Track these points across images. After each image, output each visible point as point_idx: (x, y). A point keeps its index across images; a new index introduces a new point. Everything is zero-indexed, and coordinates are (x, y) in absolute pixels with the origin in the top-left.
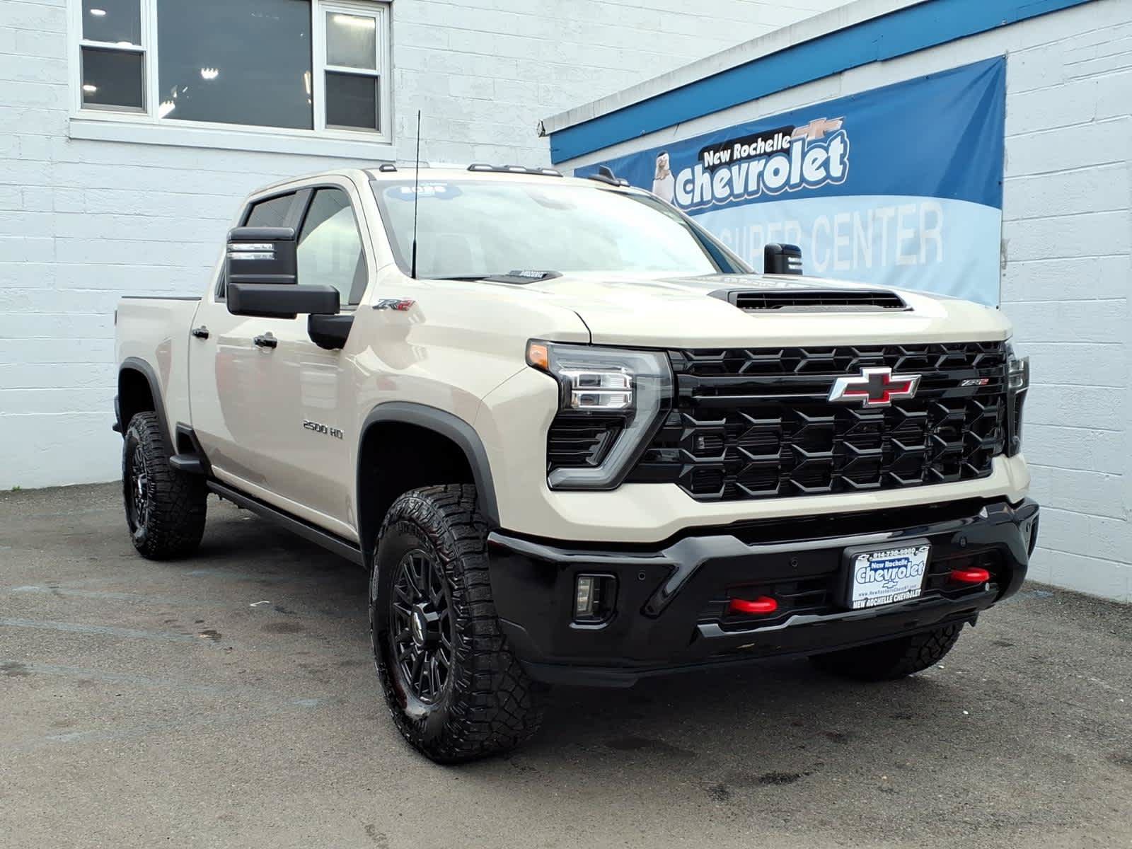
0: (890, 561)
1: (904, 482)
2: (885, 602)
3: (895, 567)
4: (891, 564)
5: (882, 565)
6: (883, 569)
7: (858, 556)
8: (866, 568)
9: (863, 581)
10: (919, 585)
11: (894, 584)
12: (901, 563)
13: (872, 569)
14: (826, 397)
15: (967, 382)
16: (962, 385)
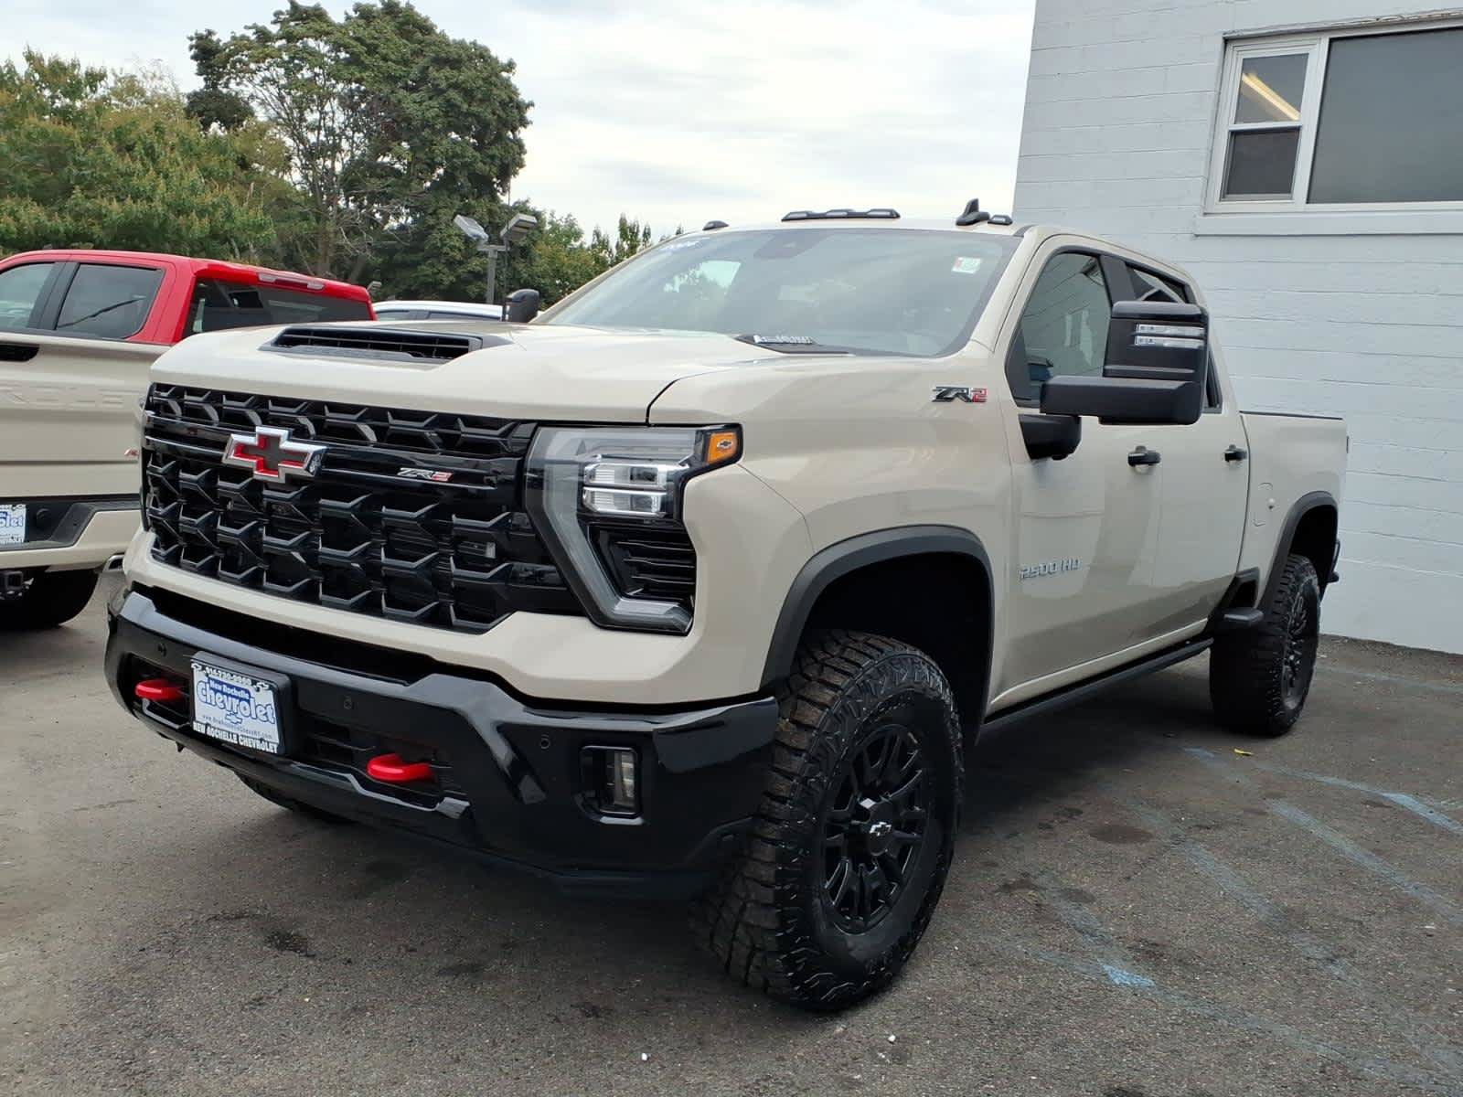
0: (226, 685)
1: (321, 596)
2: (228, 740)
3: (235, 697)
4: (229, 691)
5: (219, 687)
6: (222, 693)
7: (192, 663)
8: (205, 683)
9: (204, 699)
10: (276, 738)
11: (239, 721)
12: (242, 694)
13: (211, 688)
14: (221, 457)
15: (406, 471)
16: (399, 474)
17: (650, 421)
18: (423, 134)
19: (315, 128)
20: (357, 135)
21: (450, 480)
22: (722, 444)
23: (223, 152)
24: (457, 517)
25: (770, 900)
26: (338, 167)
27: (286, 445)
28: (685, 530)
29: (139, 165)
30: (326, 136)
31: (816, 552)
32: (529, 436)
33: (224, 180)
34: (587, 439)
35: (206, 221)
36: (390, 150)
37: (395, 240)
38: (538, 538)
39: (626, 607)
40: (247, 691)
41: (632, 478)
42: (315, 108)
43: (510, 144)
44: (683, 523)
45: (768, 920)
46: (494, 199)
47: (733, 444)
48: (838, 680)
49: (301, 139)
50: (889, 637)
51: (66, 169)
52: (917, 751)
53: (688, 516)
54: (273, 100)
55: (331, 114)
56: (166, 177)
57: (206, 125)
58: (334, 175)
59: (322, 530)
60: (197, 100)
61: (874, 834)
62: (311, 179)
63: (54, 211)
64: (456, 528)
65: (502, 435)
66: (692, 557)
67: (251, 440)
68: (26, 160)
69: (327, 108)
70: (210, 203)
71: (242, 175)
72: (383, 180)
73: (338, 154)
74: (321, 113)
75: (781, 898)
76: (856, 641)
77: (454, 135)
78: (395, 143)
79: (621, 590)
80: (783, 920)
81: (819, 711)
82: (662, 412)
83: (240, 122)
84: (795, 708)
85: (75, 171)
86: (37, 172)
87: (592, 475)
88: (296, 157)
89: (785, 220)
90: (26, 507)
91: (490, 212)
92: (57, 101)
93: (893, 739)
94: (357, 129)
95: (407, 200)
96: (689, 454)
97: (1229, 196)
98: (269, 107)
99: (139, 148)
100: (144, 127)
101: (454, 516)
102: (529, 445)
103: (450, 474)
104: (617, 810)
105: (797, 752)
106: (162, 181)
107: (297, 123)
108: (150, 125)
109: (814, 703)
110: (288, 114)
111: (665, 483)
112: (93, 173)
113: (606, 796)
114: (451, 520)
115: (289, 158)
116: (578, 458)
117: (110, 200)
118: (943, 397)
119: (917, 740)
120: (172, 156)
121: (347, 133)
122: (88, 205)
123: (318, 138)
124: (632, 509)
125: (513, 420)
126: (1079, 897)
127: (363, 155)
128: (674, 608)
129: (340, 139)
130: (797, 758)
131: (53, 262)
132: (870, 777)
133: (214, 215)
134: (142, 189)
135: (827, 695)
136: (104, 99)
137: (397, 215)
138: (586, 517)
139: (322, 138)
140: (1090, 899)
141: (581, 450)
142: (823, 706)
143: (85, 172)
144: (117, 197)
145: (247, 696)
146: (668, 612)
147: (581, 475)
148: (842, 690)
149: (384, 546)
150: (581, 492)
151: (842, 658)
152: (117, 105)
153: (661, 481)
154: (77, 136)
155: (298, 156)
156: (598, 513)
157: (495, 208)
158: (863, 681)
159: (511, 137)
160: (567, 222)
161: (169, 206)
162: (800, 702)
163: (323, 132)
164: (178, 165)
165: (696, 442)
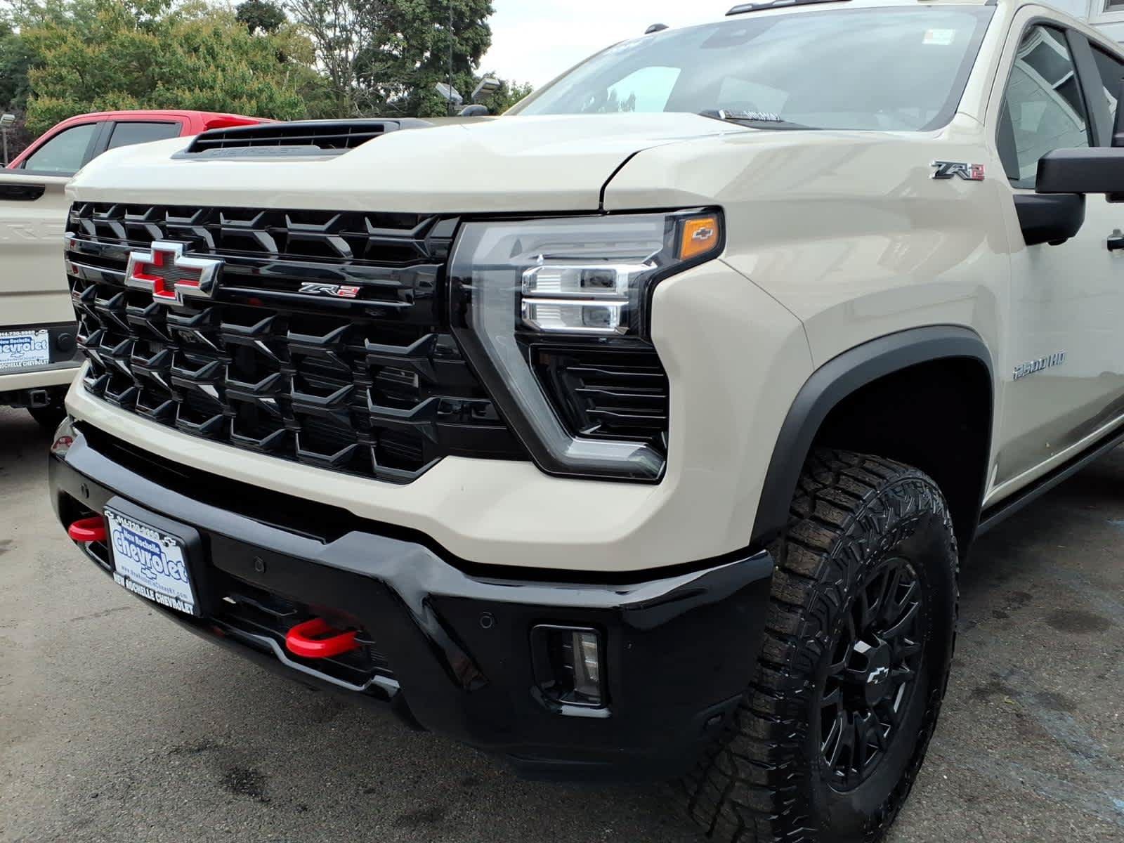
2: (146, 595)
3: (148, 551)
8: (120, 533)
9: (121, 550)
10: (190, 598)
11: (154, 576)
12: (152, 548)
13: (126, 539)
14: (123, 278)
15: (308, 286)
16: (300, 290)
17: (605, 208)
18: (415, 25)
19: (332, 26)
20: (363, 30)
21: (360, 295)
22: (698, 233)
23: (265, 48)
24: (371, 341)
25: (763, 781)
26: (351, 56)
27: (182, 261)
28: (654, 350)
29: (202, 62)
30: (341, 32)
31: (816, 369)
32: (450, 235)
33: (265, 70)
34: (522, 236)
35: (254, 102)
36: (389, 40)
37: (396, 109)
38: (468, 366)
39: (581, 449)
40: (157, 546)
41: (583, 284)
42: (331, 11)
43: (479, 28)
44: (650, 340)
45: (762, 802)
46: (469, 73)
47: (713, 233)
48: (836, 516)
49: (321, 35)
50: (884, 457)
51: (151, 69)
52: (914, 582)
53: (658, 332)
54: (300, 7)
55: (343, 16)
56: (223, 70)
57: (252, 29)
58: (347, 62)
59: (230, 359)
60: (245, 10)
61: (872, 682)
62: (331, 67)
63: (144, 101)
64: (370, 355)
65: (417, 236)
66: (663, 384)
67: (147, 257)
68: (122, 63)
69: (340, 10)
70: (257, 89)
71: (280, 66)
72: (385, 63)
73: (350, 46)
74: (336, 14)
75: (776, 779)
76: (850, 466)
77: (437, 26)
78: (393, 34)
79: (573, 428)
80: (778, 800)
81: (817, 558)
82: (620, 194)
83: (276, 24)
84: (786, 553)
85: (157, 70)
86: (131, 72)
87: (533, 283)
88: (319, 51)
89: (728, 14)
90: (48, 332)
91: (466, 84)
92: (141, 16)
93: (892, 573)
94: (363, 25)
95: (403, 78)
96: (657, 248)
97: (1113, 6)
98: (297, 12)
99: (202, 49)
100: (206, 32)
101: (367, 341)
102: (450, 248)
103: (358, 288)
104: (581, 698)
105: (791, 607)
106: (220, 73)
107: (319, 24)
108: (210, 30)
109: (808, 546)
110: (311, 17)
111: (626, 289)
112: (170, 71)
113: (566, 685)
114: (364, 345)
115: (315, 50)
116: (514, 262)
117: (184, 90)
118: (941, 175)
119: (916, 571)
120: (228, 54)
121: (356, 29)
122: (168, 95)
123: (334, 34)
124: (585, 325)
125: (433, 215)
126: (1059, 703)
127: (369, 44)
128: (642, 449)
129: (351, 34)
130: (792, 615)
131: (95, 123)
132: (867, 617)
133: (259, 97)
134: (205, 81)
135: (825, 537)
136: (177, 14)
137: (397, 90)
138: (526, 335)
139: (338, 34)
140: (1071, 707)
141: (516, 250)
142: (819, 550)
143: (165, 70)
144: (189, 88)
145: (157, 550)
146: (634, 454)
147: (519, 281)
148: (843, 530)
149: (293, 376)
150: (518, 304)
151: (838, 489)
152: (186, 19)
153: (622, 285)
154: (156, 43)
155: (320, 49)
156: (542, 331)
157: (469, 80)
158: (866, 517)
159: (480, 23)
160: (525, 88)
161: (227, 92)
162: (791, 546)
163: (338, 29)
164: (232, 60)
165: (666, 232)
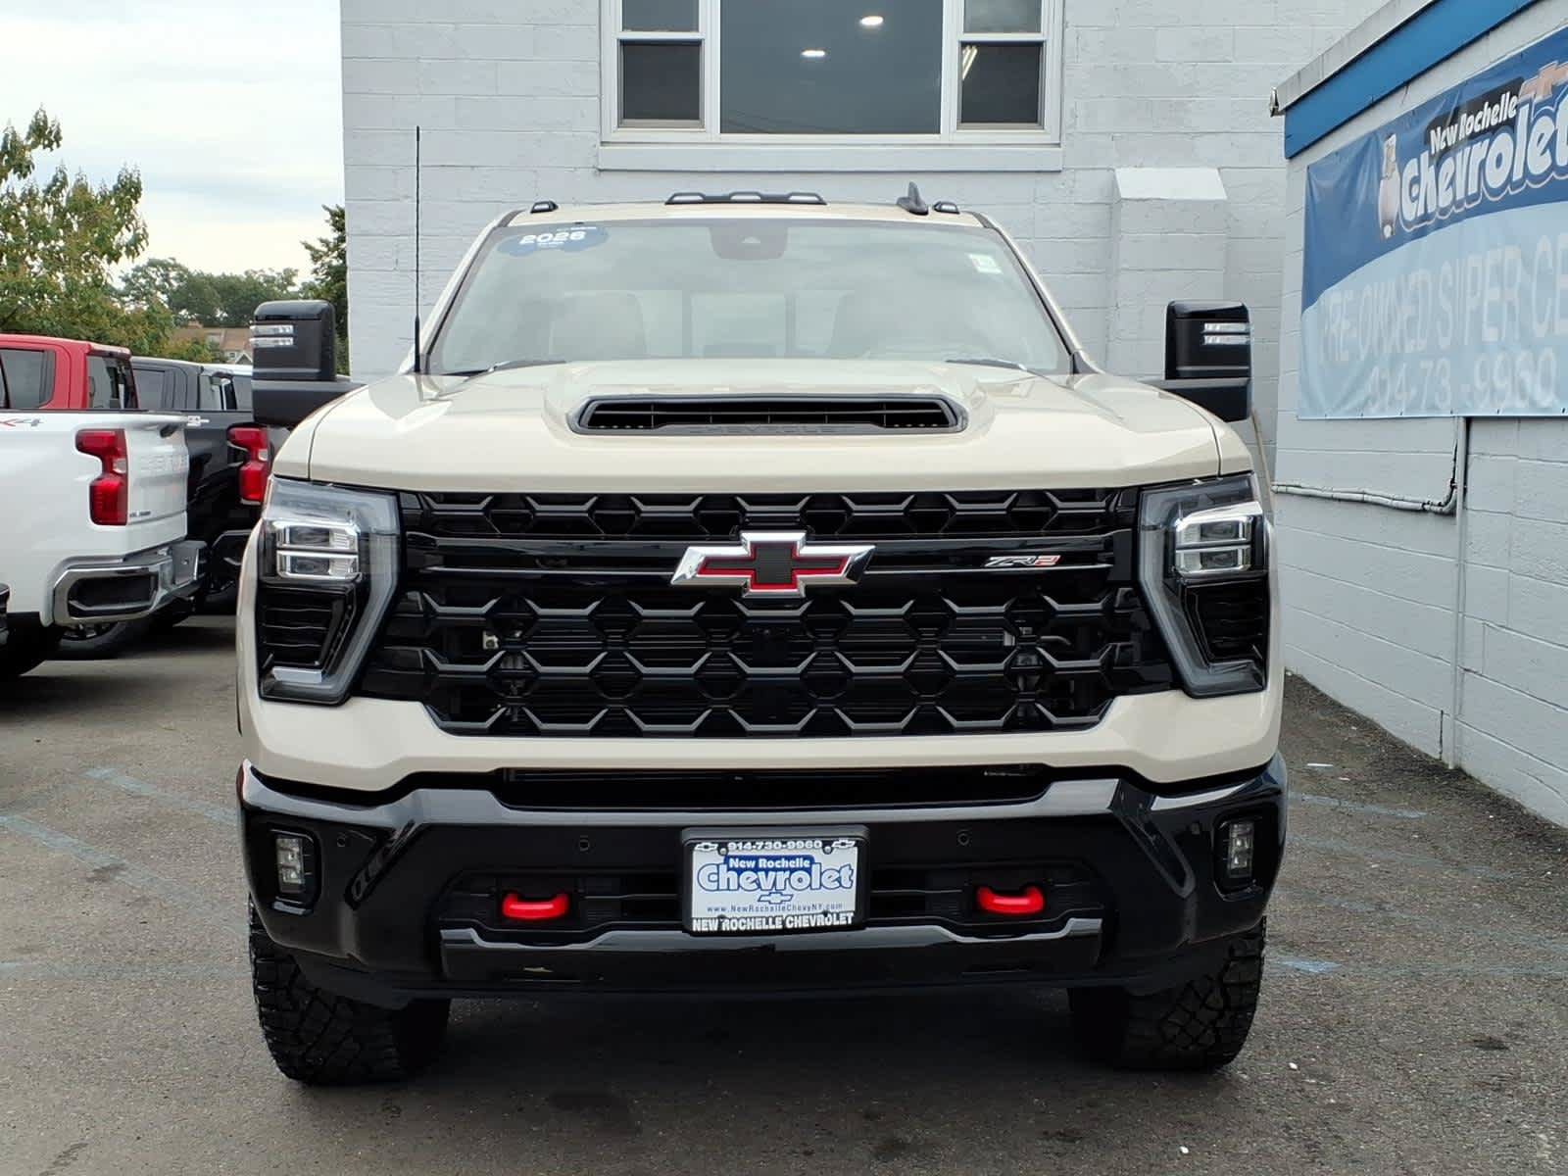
0: (768, 858)
1: (853, 726)
2: (765, 927)
3: (784, 870)
4: (771, 864)
5: (752, 864)
6: (756, 870)
7: (695, 844)
8: (718, 866)
9: (714, 886)
10: (849, 906)
11: (786, 898)
12: (796, 863)
13: (732, 869)
14: (664, 579)
15: (998, 560)
16: (986, 565)
17: (1221, 473)
21: (1058, 563)
27: (807, 551)
32: (1134, 503)
40: (808, 858)
64: (1059, 616)
65: (1107, 507)
67: (734, 552)
101: (1054, 603)
102: (1136, 513)
103: (1058, 557)
128: (1249, 664)
138: (1177, 582)
145: (806, 864)
149: (940, 651)
